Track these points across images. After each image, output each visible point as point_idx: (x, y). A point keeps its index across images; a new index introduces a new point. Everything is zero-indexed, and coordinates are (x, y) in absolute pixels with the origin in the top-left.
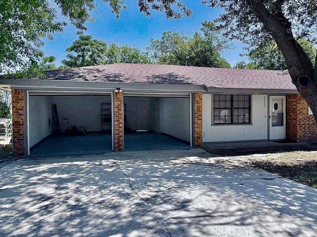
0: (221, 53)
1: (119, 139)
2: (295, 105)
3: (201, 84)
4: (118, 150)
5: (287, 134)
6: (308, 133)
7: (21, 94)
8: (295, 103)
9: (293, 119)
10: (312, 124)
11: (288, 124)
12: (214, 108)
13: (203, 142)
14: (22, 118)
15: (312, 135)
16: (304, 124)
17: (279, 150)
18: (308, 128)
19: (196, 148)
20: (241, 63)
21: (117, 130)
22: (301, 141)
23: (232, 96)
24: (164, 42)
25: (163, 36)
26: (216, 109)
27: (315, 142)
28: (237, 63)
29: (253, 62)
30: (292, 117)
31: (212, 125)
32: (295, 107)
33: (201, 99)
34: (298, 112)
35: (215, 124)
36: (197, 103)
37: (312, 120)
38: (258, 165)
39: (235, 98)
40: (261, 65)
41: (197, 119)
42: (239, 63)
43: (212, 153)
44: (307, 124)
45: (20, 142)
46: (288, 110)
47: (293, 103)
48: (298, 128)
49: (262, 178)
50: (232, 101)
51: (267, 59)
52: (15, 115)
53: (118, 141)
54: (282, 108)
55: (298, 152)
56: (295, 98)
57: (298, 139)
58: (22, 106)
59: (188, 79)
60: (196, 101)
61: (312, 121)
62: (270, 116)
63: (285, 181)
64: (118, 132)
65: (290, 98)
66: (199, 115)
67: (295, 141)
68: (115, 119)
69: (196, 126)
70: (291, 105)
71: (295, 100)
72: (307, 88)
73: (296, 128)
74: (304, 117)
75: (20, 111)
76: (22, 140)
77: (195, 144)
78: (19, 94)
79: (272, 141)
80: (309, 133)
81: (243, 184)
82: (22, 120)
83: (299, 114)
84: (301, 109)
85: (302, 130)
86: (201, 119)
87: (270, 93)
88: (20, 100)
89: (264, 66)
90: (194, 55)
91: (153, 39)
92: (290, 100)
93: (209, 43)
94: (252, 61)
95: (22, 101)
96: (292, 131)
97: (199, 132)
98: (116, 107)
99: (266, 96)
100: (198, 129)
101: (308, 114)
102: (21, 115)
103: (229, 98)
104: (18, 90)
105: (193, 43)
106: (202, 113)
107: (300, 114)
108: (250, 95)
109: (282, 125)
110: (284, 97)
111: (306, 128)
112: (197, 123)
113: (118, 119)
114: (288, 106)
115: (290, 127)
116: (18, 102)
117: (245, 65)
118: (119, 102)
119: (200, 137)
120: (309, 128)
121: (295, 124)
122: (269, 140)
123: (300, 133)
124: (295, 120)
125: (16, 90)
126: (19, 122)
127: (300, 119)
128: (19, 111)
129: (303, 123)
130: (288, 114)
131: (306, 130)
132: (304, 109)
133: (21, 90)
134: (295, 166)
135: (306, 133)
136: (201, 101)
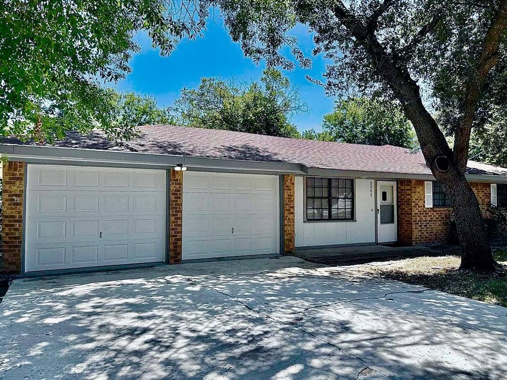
0: (288, 116)
1: (177, 243)
2: (409, 195)
3: (296, 162)
4: (175, 261)
5: (398, 235)
6: (425, 232)
7: (20, 170)
8: (409, 192)
9: (407, 214)
10: (429, 221)
11: (400, 221)
12: (307, 198)
13: (295, 246)
14: (19, 209)
15: (429, 235)
16: (421, 221)
17: (398, 256)
18: (425, 226)
19: (286, 255)
20: (309, 131)
21: (173, 229)
22: (417, 243)
23: (330, 180)
24: (203, 94)
25: (201, 84)
26: (309, 198)
27: (433, 245)
28: (304, 132)
29: (329, 131)
30: (405, 212)
31: (304, 222)
32: (408, 197)
33: (293, 184)
34: (413, 204)
35: (308, 220)
36: (288, 190)
37: (429, 214)
38: (389, 276)
39: (334, 184)
40: (339, 136)
41: (287, 212)
42: (308, 131)
43: (315, 262)
44: (424, 221)
45: (14, 251)
46: (400, 202)
47: (407, 192)
48: (414, 227)
49: (408, 292)
50: (329, 187)
51: (347, 127)
52: (7, 205)
53: (175, 247)
54: (392, 199)
55: (424, 258)
56: (409, 185)
57: (414, 241)
58: (20, 190)
59: (275, 154)
60: (287, 186)
61: (429, 216)
62: (378, 210)
63: (437, 293)
64: (175, 233)
65: (402, 185)
66: (291, 207)
67: (411, 245)
68: (171, 213)
69: (286, 222)
70: (403, 195)
71: (408, 187)
72: (446, 172)
73: (412, 226)
74: (421, 211)
75: (16, 198)
76: (17, 246)
77: (285, 249)
78: (15, 169)
79: (381, 245)
80: (427, 233)
81: (392, 300)
82: (19, 212)
83: (414, 206)
84: (416, 199)
85: (418, 228)
86: (293, 213)
87: (377, 177)
88: (18, 179)
89: (343, 137)
90: (251, 117)
91: (186, 89)
92: (403, 188)
93: (271, 100)
94: (326, 129)
95: (20, 182)
96: (405, 230)
97: (290, 232)
98: (174, 194)
99: (373, 181)
100: (289, 228)
101: (424, 207)
102: (17, 204)
103: (325, 183)
104: (15, 162)
105: (249, 98)
106: (294, 204)
107: (416, 207)
108: (353, 180)
109: (392, 222)
110: (394, 184)
111: (423, 227)
112: (287, 218)
113: (176, 211)
114: (399, 195)
115: (403, 226)
116: (14, 183)
117: (314, 135)
118: (177, 186)
119: (292, 240)
120: (427, 226)
121: (409, 221)
122: (377, 244)
123: (416, 234)
124: (410, 216)
125: (10, 163)
126: (13, 217)
127: (415, 214)
128: (14, 197)
129: (418, 219)
130: (400, 207)
131: (428, 228)
132: (420, 199)
133: (20, 163)
134: (435, 275)
135: (423, 233)
136: (294, 187)
